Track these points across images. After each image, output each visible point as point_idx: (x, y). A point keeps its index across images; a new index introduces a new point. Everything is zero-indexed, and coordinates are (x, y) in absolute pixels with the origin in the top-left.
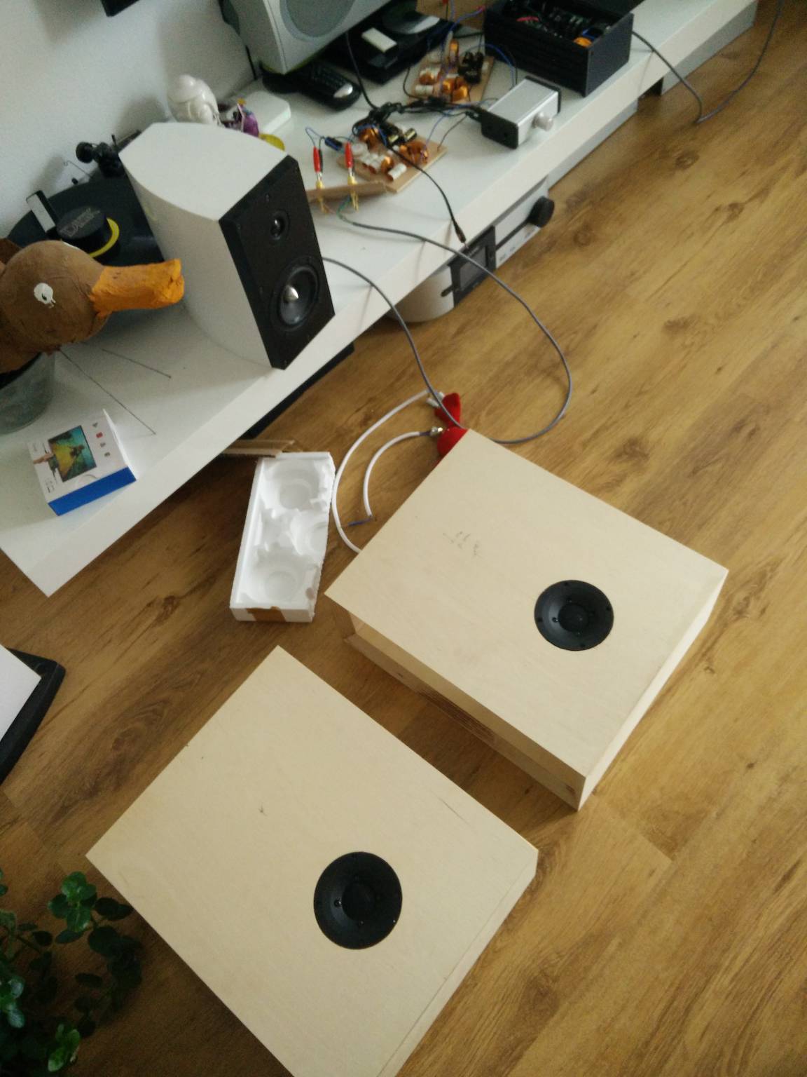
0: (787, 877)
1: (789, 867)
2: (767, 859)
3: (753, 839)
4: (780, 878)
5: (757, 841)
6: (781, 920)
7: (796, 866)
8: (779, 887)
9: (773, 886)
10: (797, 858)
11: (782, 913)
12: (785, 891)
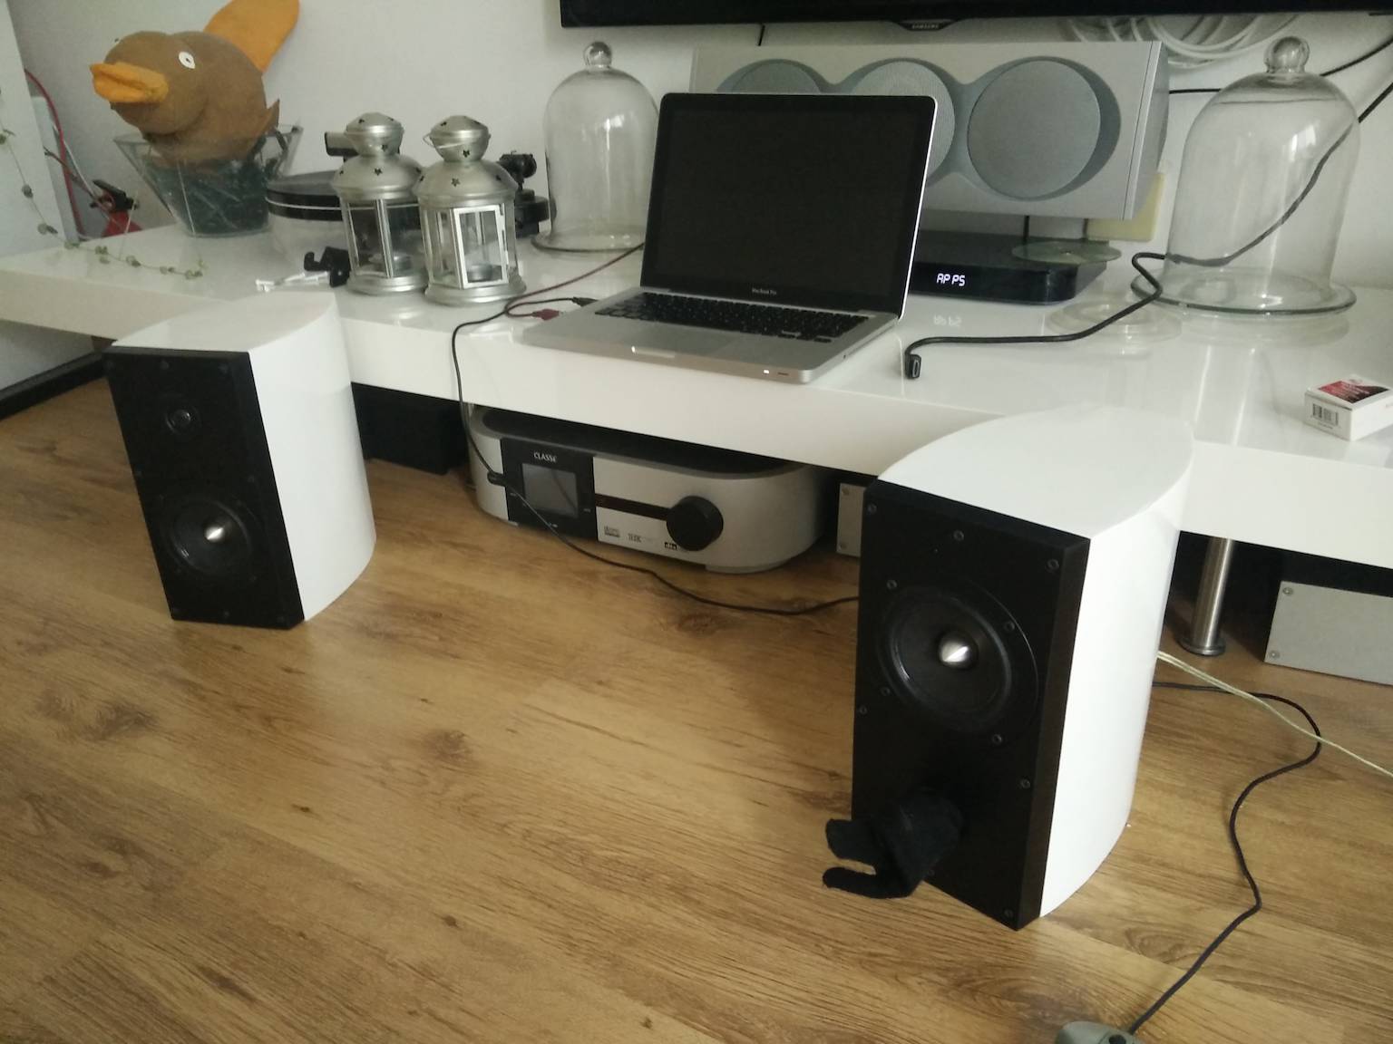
0: (225, 984)
1: (244, 986)
2: (264, 954)
3: (306, 932)
4: (225, 973)
5: (301, 939)
6: (145, 977)
7: (244, 995)
8: (209, 974)
9: (214, 967)
10: (260, 997)
11: (160, 980)
12: (198, 983)
